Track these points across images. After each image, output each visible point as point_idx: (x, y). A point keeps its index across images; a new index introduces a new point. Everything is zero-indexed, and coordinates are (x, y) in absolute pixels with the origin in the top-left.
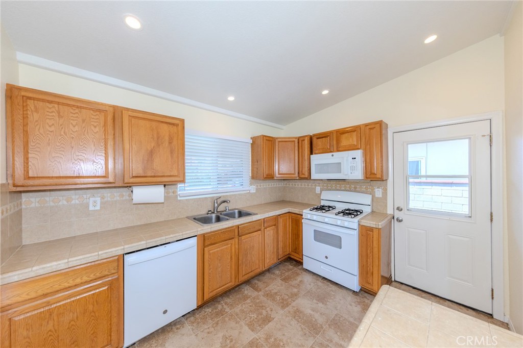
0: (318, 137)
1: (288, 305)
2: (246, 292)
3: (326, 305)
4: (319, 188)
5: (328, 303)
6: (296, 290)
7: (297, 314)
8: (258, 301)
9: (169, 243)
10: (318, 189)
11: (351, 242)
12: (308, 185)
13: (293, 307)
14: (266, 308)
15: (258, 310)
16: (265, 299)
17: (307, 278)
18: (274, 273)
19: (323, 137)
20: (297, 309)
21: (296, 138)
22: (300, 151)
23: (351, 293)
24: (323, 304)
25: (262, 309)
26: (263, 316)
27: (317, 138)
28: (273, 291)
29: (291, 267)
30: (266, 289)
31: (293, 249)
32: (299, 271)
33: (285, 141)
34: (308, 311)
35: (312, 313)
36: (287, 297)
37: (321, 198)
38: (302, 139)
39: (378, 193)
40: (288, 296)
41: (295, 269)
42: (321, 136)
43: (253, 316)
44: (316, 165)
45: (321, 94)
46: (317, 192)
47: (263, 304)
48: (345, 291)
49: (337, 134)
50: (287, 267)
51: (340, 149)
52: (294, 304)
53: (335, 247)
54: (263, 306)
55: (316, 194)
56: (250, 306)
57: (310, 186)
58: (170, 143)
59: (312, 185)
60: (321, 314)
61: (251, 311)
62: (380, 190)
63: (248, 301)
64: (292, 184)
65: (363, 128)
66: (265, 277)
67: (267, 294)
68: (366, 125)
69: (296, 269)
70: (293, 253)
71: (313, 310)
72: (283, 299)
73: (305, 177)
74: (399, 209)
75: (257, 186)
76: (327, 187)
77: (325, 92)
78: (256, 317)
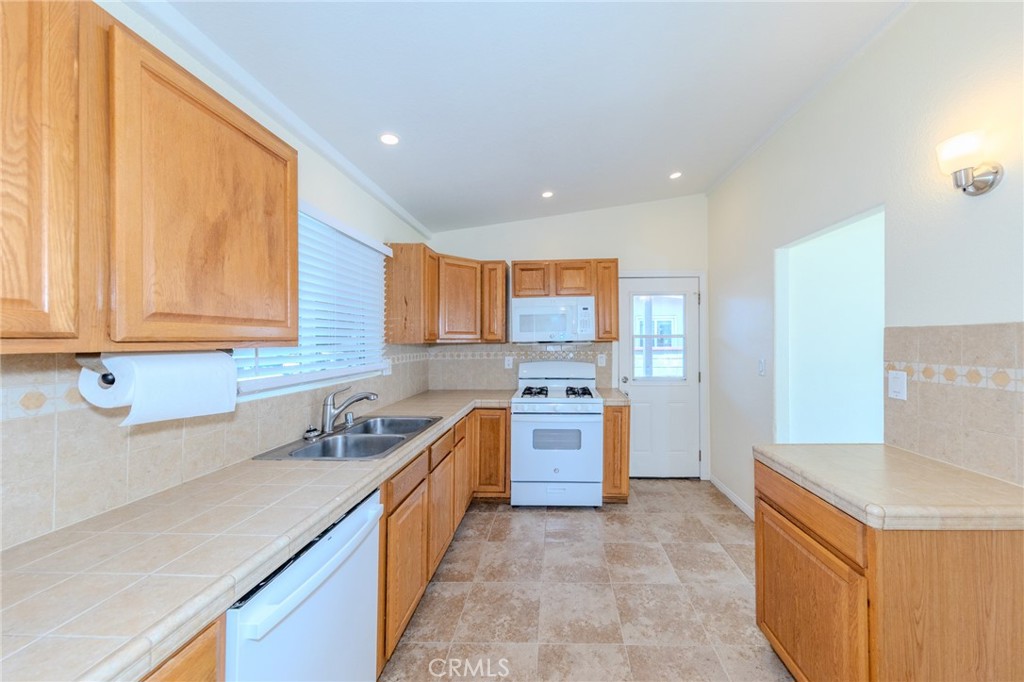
0: (522, 267)
1: (539, 570)
2: (447, 594)
3: (583, 540)
4: (511, 358)
5: (583, 537)
6: (528, 544)
7: (561, 573)
8: (486, 594)
9: (334, 525)
10: (509, 362)
11: (594, 434)
12: (488, 355)
13: (548, 568)
14: (512, 596)
15: (501, 606)
16: (494, 584)
17: (527, 519)
18: (465, 537)
19: (532, 270)
20: (556, 567)
21: (478, 262)
22: (486, 288)
23: (594, 512)
24: (578, 541)
25: (507, 600)
26: (519, 609)
27: (523, 270)
28: (495, 565)
29: (486, 514)
30: (480, 567)
31: (483, 478)
32: (505, 515)
33: (459, 265)
34: (572, 561)
35: (577, 560)
36: (527, 561)
37: (520, 376)
38: (490, 266)
39: (602, 360)
40: (526, 557)
41: (496, 514)
42: (529, 267)
43: (502, 620)
44: (521, 316)
45: (541, 196)
46: (507, 367)
47: (501, 593)
48: (586, 513)
49: (556, 268)
50: (478, 517)
51: (562, 293)
52: (545, 563)
53: (570, 448)
54: (503, 596)
55: (506, 370)
56: (481, 610)
57: (491, 358)
58: (269, 213)
59: (496, 355)
60: (588, 554)
61: (491, 616)
62: (604, 356)
63: (468, 605)
64: (452, 356)
65: (593, 265)
66: (456, 551)
67: (491, 574)
68: (599, 262)
69: (500, 513)
70: (483, 488)
71: (576, 556)
72: (523, 567)
73: (497, 338)
74: (625, 380)
75: (393, 360)
76: (526, 355)
77: (547, 195)
78: (508, 618)
